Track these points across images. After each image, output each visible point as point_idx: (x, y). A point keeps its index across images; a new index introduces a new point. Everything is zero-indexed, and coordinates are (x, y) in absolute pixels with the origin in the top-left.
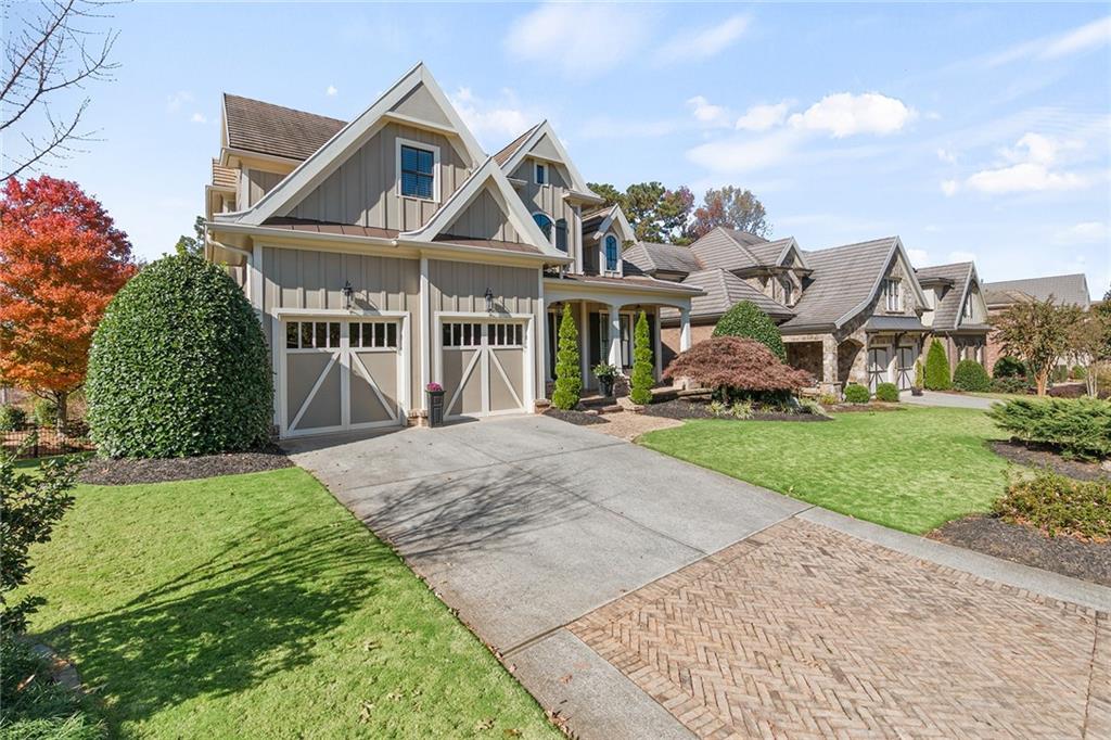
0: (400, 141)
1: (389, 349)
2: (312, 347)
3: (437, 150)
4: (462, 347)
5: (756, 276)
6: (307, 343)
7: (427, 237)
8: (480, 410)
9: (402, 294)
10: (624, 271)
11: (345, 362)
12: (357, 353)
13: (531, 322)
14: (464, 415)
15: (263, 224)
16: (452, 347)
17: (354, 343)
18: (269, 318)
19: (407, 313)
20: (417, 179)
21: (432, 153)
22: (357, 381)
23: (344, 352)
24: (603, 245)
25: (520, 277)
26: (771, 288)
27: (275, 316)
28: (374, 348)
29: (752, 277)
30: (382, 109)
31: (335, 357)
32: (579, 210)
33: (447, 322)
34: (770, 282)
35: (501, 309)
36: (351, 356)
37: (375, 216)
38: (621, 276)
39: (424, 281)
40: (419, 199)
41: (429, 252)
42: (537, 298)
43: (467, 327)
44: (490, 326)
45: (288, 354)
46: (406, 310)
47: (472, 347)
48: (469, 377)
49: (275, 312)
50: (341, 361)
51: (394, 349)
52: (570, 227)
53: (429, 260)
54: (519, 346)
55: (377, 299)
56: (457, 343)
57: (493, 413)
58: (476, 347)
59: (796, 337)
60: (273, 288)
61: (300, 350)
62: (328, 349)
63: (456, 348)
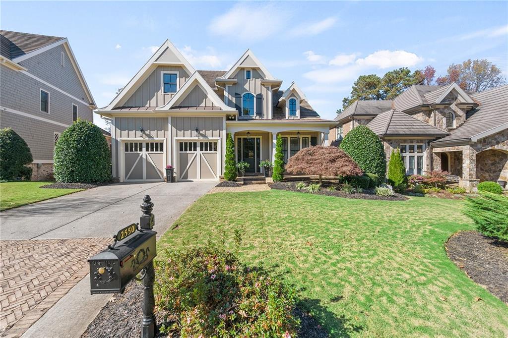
0: (162, 73)
1: (160, 152)
2: (133, 151)
3: (177, 73)
4: (188, 152)
5: (422, 111)
6: (131, 150)
7: (167, 108)
8: (196, 178)
9: (163, 131)
10: (300, 115)
11: (144, 157)
12: (149, 154)
13: (219, 141)
14: (189, 179)
15: (112, 110)
16: (184, 152)
17: (147, 150)
18: (117, 141)
19: (165, 139)
20: (170, 86)
21: (176, 74)
22: (148, 163)
23: (144, 153)
24: (288, 104)
25: (214, 122)
26: (433, 118)
27: (119, 140)
28: (154, 152)
29: (419, 112)
30: (152, 61)
31: (141, 155)
32: (270, 88)
33: (181, 142)
34: (432, 115)
35: (204, 136)
36: (146, 155)
37: (153, 102)
38: (299, 118)
39: (170, 125)
40: (170, 94)
41: (170, 114)
42: (222, 130)
43: (190, 144)
44: (201, 143)
45: (126, 154)
46: (164, 137)
47: (193, 152)
48: (191, 164)
49: (119, 139)
50: (143, 157)
51: (162, 152)
52: (265, 97)
53: (171, 117)
54: (215, 152)
55: (153, 133)
56: (186, 150)
57: (202, 180)
58: (194, 152)
59: (444, 148)
60: (118, 131)
61: (129, 152)
62: (138, 152)
63: (185, 152)
